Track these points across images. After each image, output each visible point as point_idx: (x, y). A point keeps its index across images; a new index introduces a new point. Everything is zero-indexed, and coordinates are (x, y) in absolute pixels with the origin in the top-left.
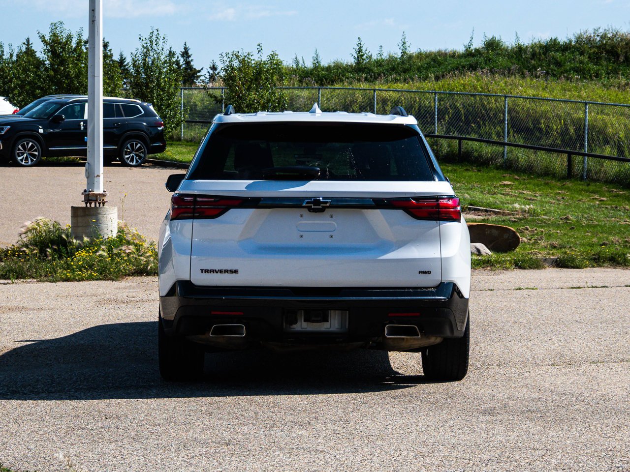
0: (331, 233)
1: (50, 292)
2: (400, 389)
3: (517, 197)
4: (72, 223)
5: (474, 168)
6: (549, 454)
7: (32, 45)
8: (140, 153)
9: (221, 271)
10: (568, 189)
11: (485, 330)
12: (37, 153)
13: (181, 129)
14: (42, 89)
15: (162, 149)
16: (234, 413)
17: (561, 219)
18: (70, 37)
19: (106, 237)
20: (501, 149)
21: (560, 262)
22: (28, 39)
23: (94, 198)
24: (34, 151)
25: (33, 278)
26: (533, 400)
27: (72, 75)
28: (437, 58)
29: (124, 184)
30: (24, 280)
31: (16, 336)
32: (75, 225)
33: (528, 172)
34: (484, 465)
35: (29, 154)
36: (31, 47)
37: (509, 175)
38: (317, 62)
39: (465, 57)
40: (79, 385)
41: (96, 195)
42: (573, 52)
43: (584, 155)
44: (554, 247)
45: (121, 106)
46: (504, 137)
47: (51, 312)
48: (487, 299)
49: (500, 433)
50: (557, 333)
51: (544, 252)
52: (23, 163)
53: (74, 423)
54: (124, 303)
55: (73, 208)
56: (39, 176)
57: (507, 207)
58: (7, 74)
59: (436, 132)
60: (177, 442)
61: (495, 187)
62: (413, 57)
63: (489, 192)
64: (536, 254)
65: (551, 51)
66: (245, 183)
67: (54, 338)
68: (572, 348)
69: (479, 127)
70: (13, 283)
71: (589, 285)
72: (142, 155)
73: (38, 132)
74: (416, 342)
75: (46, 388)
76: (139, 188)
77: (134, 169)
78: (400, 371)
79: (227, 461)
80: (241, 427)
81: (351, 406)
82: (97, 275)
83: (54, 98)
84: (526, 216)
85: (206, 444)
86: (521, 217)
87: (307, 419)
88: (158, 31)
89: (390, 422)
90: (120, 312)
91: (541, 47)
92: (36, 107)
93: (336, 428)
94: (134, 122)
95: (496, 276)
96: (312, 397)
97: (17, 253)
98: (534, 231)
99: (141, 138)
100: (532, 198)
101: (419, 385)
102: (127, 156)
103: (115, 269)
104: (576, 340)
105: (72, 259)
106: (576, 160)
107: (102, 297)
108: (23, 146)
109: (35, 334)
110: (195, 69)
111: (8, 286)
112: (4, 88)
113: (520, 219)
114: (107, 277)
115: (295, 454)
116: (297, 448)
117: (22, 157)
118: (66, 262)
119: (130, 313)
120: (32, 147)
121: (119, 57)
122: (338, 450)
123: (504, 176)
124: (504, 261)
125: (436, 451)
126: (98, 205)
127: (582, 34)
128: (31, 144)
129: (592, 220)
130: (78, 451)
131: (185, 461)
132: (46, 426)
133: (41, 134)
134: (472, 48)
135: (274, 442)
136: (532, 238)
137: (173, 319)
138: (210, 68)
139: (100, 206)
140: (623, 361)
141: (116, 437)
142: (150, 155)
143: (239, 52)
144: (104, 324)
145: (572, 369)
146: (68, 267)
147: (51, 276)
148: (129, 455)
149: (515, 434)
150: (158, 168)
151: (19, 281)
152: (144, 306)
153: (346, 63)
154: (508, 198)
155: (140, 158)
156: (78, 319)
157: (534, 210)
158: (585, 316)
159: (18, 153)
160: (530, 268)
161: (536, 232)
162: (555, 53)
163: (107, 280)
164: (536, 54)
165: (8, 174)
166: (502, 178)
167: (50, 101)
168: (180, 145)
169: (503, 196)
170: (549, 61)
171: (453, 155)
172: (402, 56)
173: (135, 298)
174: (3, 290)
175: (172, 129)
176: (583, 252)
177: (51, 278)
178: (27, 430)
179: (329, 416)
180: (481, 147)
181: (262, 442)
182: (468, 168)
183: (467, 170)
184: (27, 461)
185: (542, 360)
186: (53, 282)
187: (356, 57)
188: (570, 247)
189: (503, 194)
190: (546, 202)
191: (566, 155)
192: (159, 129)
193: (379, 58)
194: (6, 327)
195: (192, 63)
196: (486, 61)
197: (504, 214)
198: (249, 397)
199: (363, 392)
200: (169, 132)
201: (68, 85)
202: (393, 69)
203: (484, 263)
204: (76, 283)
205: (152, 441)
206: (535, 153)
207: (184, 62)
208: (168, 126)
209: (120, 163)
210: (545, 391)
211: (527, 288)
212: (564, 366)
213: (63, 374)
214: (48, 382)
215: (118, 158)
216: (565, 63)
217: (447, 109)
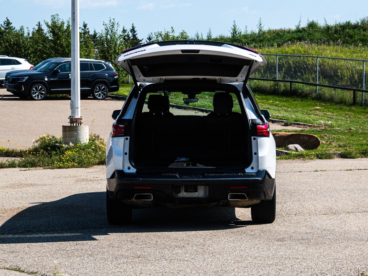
1: (50, 175)
2: (237, 228)
3: (323, 116)
4: (63, 135)
5: (299, 99)
6: (304, 261)
7: (41, 26)
8: (104, 92)
10: (353, 111)
11: (292, 195)
12: (44, 92)
13: (129, 77)
14: (47, 54)
15: (117, 89)
16: (145, 241)
17: (347, 130)
18: (63, 23)
19: (82, 143)
20: (315, 88)
21: (343, 155)
22: (39, 22)
23: (75, 121)
24: (42, 91)
25: (41, 167)
26: (306, 233)
27: (64, 46)
28: (279, 34)
29: (94, 110)
30: (36, 168)
31: (30, 200)
32: (64, 136)
33: (330, 101)
34: (268, 267)
35: (39, 93)
36: (41, 27)
37: (319, 103)
38: (210, 36)
39: (296, 33)
40: (64, 227)
41: (76, 119)
42: (359, 29)
43: (363, 91)
44: (340, 146)
45: (92, 64)
46: (316, 80)
47: (50, 186)
48: (296, 177)
49: (283, 251)
50: (332, 196)
51: (334, 149)
52: (36, 98)
53: (59, 247)
54: (91, 181)
55: (63, 126)
56: (45, 106)
57: (316, 123)
58: (26, 45)
59: (277, 78)
60: (112, 257)
61: (310, 110)
62: (265, 32)
63: (307, 114)
64: (329, 150)
65: (346, 29)
67: (51, 201)
68: (338, 205)
69: (302, 75)
70: (29, 170)
71: (357, 168)
72: (105, 93)
73: (44, 80)
74: (246, 203)
75: (46, 229)
76: (103, 113)
77: (101, 101)
78: (240, 218)
79: (136, 266)
80: (147, 249)
81: (208, 237)
82: (77, 165)
83: (54, 60)
84: (327, 128)
85: (127, 257)
86: (324, 128)
87: (183, 244)
88: (114, 19)
89: (227, 245)
90: (88, 186)
91: (341, 26)
92: (43, 66)
93: (197, 249)
94: (100, 74)
95: (305, 164)
96: (188, 233)
97: (31, 153)
98: (330, 137)
99: (105, 83)
100: (332, 117)
101: (248, 226)
102: (96, 94)
103: (88, 161)
104: (341, 200)
105: (63, 156)
106: (358, 94)
107: (79, 178)
108: (36, 88)
109: (41, 199)
110: (138, 39)
111: (26, 171)
112: (25, 54)
113: (323, 130)
114: (83, 166)
115: (173, 262)
116: (174, 259)
117: (35, 95)
118: (60, 158)
119: (94, 187)
120: (41, 88)
121: (94, 33)
122: (195, 260)
123: (316, 104)
124: (310, 155)
125: (246, 260)
126: (77, 125)
127: (365, 18)
128: (40, 87)
129: (365, 130)
130: (60, 262)
131: (115, 266)
132: (44, 249)
133: (46, 81)
134: (300, 27)
135: (163, 256)
136: (328, 141)
137: (114, 191)
138: (147, 38)
139: (78, 125)
140: (365, 211)
141: (81, 254)
142: (110, 93)
143: (161, 32)
144: (79, 193)
145: (335, 217)
146: (61, 160)
147: (51, 165)
148: (86, 263)
149: (291, 251)
150: (115, 100)
151: (33, 169)
152: (102, 183)
153: (226, 36)
154: (317, 117)
155: (104, 94)
156: (65, 191)
157: (332, 124)
158: (350, 186)
159: (33, 92)
160: (326, 158)
161: (331, 137)
162: (349, 30)
163: (83, 168)
164: (337, 31)
165: (27, 105)
166: (315, 105)
167: (52, 61)
168: (129, 86)
169: (315, 116)
170: (345, 35)
171: (287, 91)
172: (259, 32)
173: (98, 178)
174: (24, 174)
175: (123, 77)
176: (356, 149)
177: (51, 166)
178: (34, 251)
179: (195, 243)
180: (303, 86)
181: (156, 256)
182: (295, 99)
183: (295, 100)
184: (33, 267)
185: (320, 211)
186: (52, 169)
187: (232, 33)
188: (350, 146)
189: (315, 115)
190: (339, 119)
191: (353, 91)
192: (115, 77)
193: (246, 33)
194: (25, 195)
195: (137, 36)
196: (308, 35)
197: (314, 127)
198: (154, 233)
199: (217, 230)
200: (121, 79)
201: (63, 51)
202: (254, 40)
203: (299, 156)
204: (65, 170)
205: (99, 256)
206: (335, 90)
207: (132, 35)
208: (121, 75)
209: (92, 97)
210: (315, 228)
211: (321, 171)
212: (331, 215)
213: (55, 221)
214: (47, 225)
215: (91, 95)
216: (354, 36)
217: (284, 64)
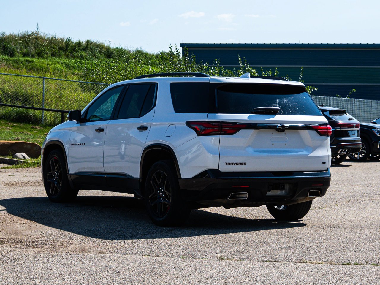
0: (285, 143)
9: (237, 164)
66: (247, 116)
